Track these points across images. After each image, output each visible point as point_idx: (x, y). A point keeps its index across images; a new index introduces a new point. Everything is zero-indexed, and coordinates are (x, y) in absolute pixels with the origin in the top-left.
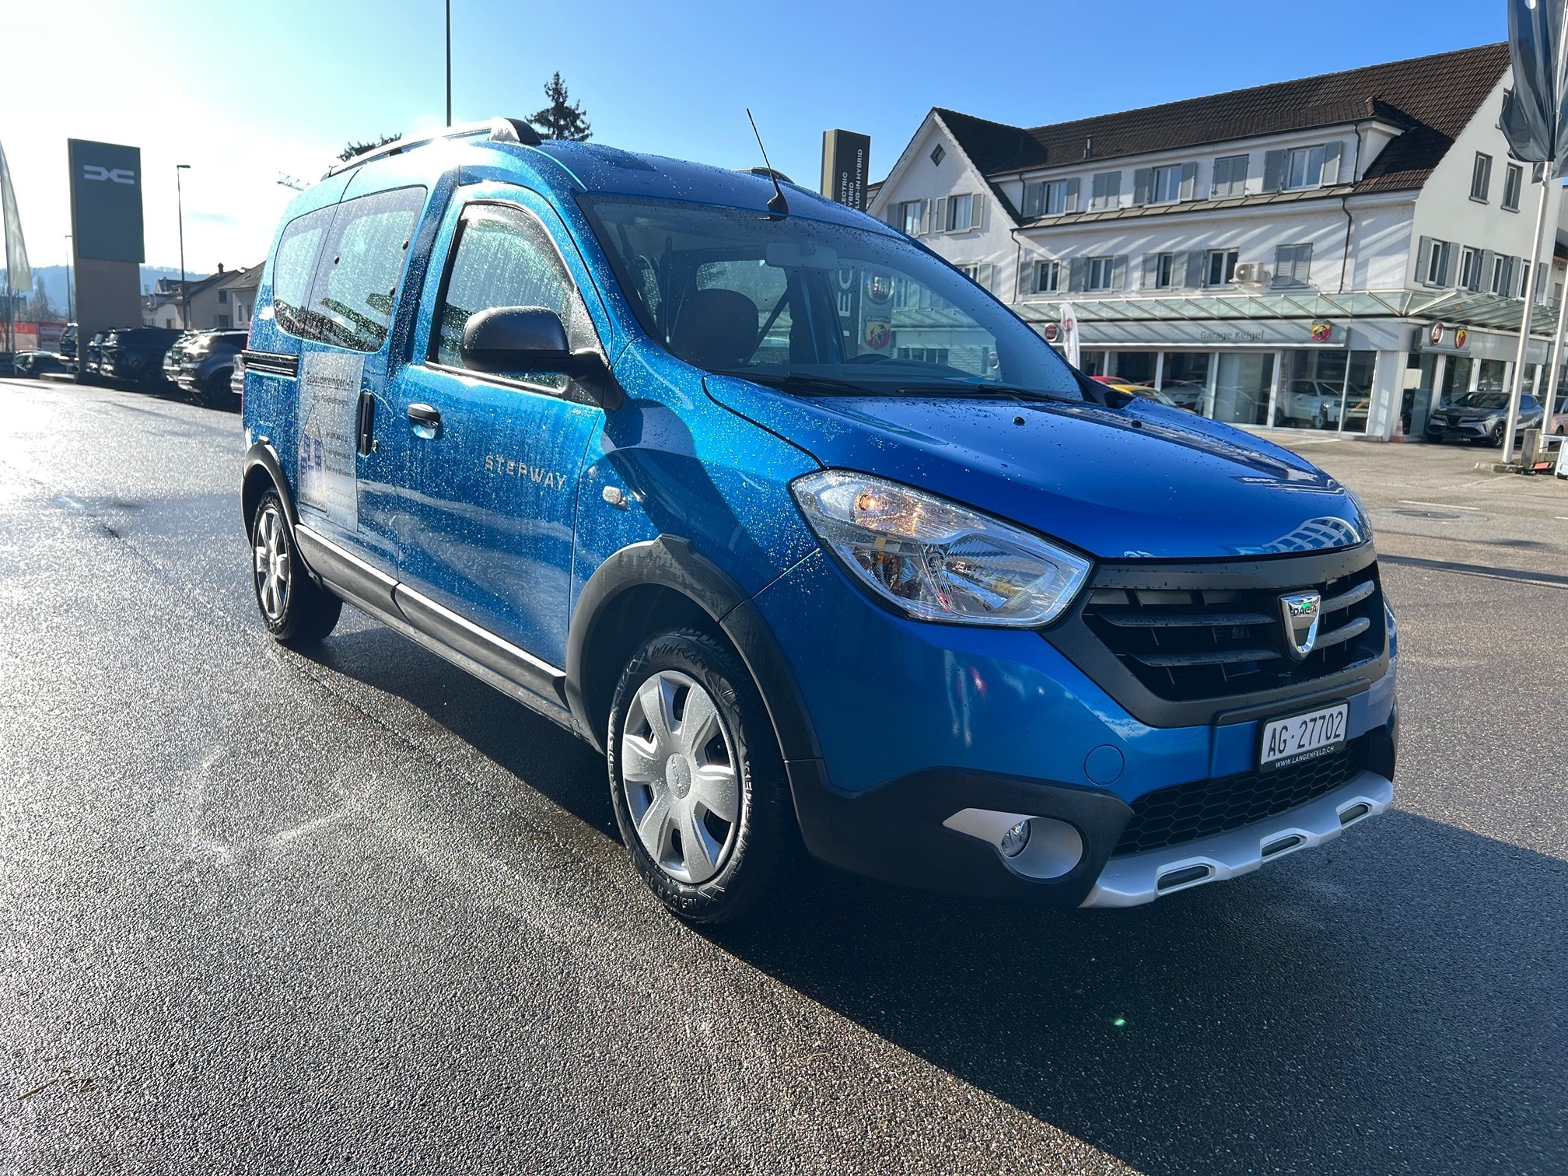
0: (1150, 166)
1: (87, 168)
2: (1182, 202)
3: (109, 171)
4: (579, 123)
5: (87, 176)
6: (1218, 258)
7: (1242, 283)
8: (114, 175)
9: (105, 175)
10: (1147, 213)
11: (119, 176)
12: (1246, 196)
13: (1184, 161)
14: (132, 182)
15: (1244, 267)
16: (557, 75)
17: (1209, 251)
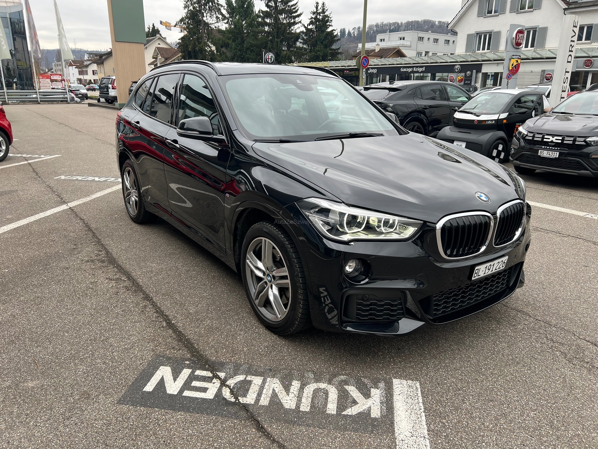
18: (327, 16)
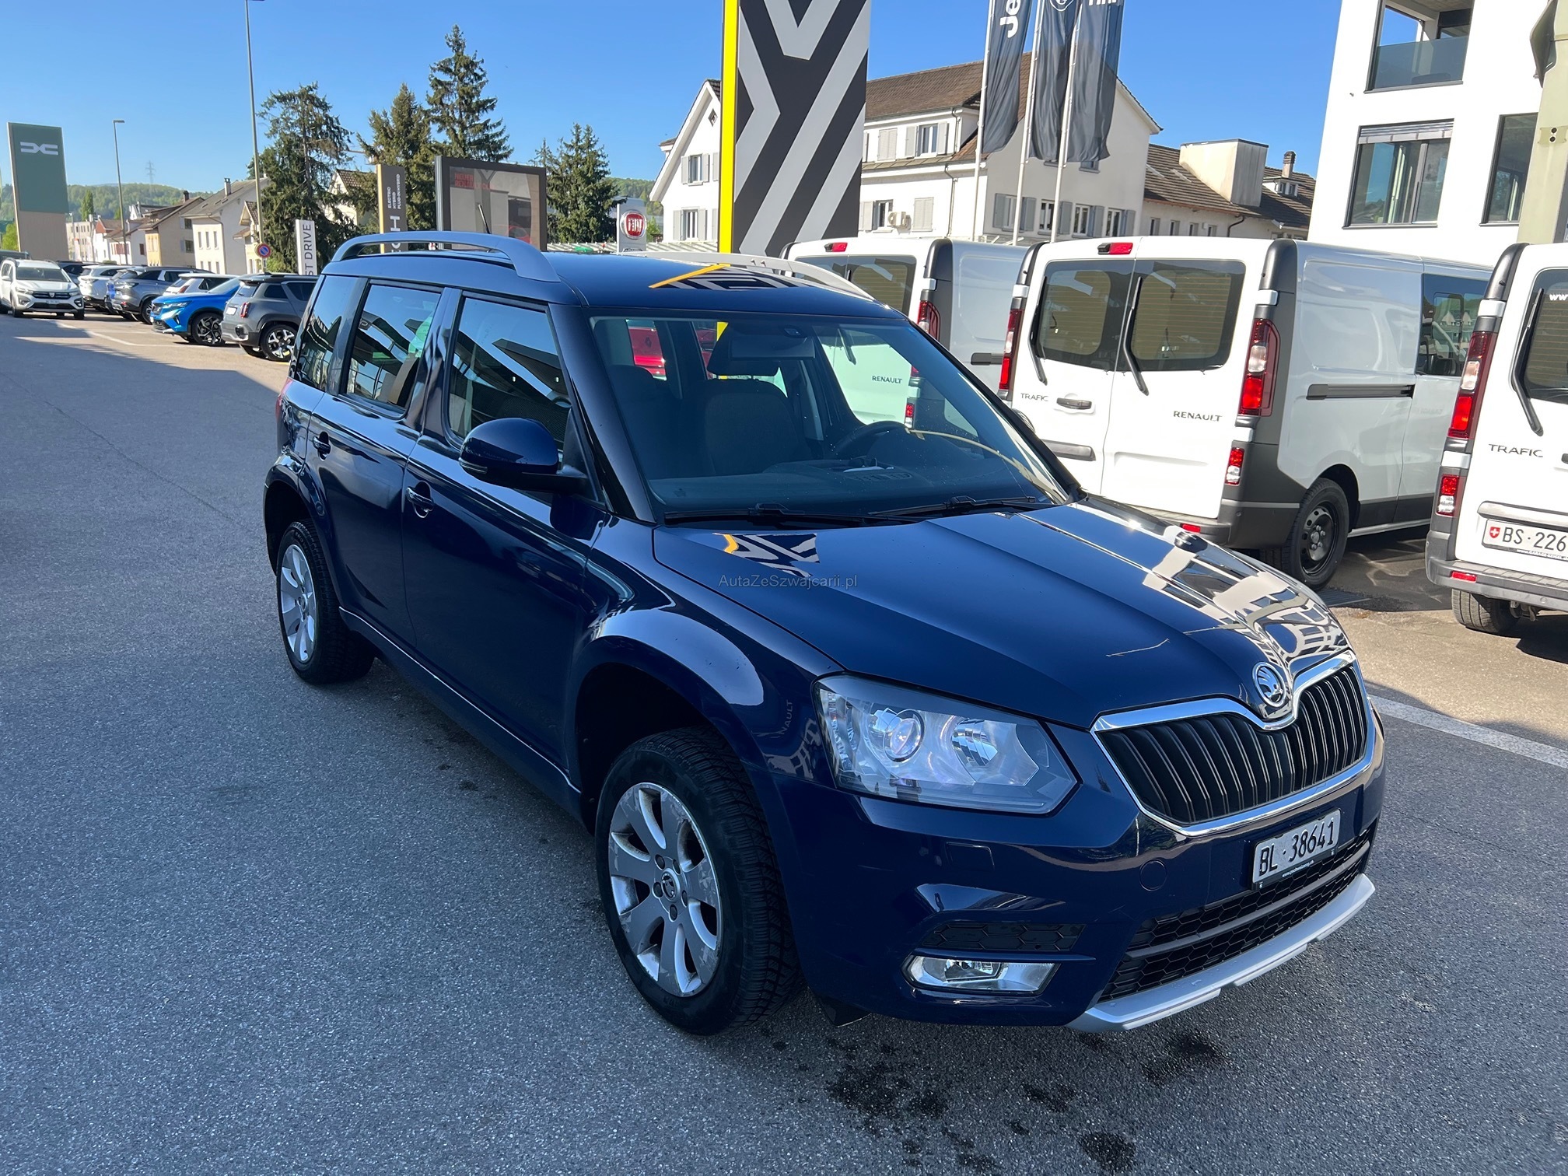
1: (22, 144)
3: (39, 145)
4: (477, 71)
5: (23, 150)
8: (43, 148)
9: (36, 149)
11: (46, 149)
14: (57, 153)
16: (457, 27)
17: (876, 201)
18: (595, 153)
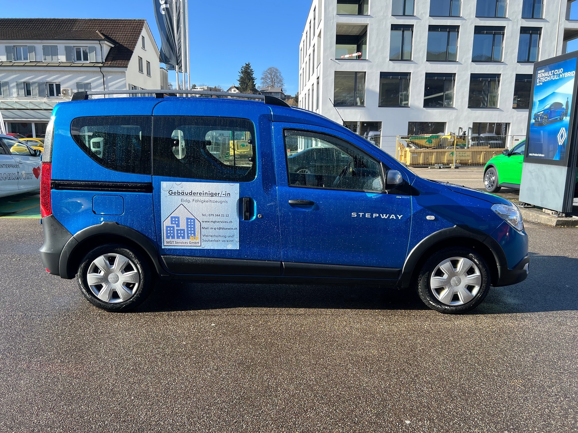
0: (12, 45)
2: (31, 62)
6: (51, 86)
7: (64, 96)
10: (15, 65)
12: (59, 62)
13: (28, 45)
15: (65, 90)
17: (47, 82)
